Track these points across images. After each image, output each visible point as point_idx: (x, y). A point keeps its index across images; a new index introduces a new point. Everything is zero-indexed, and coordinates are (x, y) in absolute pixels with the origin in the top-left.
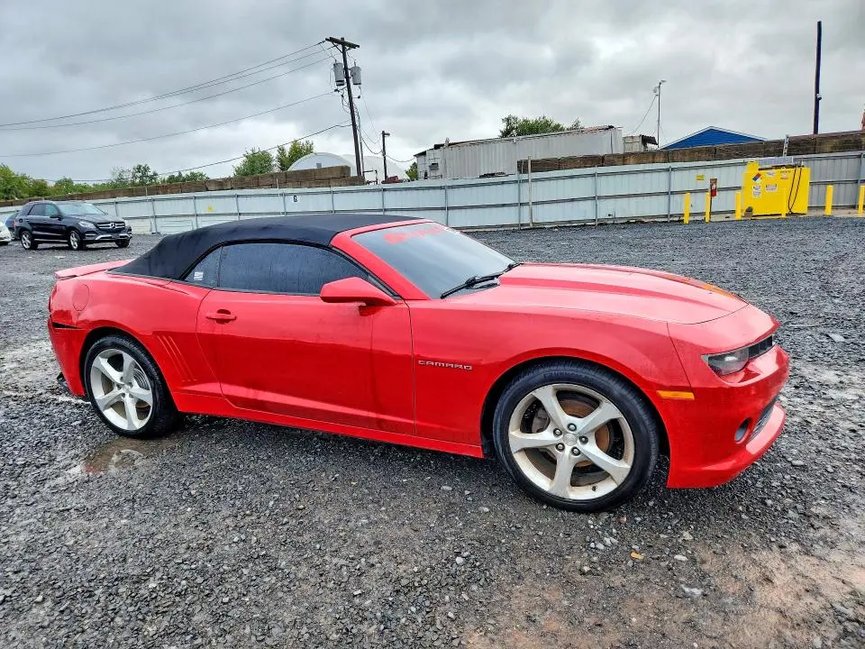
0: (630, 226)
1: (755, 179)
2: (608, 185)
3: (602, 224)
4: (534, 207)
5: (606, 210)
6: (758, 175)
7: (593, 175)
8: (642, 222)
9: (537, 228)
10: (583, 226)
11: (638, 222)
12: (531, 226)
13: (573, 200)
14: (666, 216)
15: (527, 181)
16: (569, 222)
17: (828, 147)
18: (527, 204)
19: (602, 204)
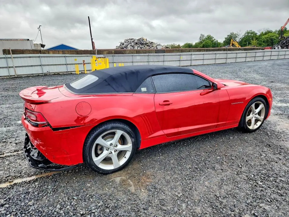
0: (55, 75)
1: (96, 61)
2: (45, 61)
3: (46, 75)
4: (16, 69)
5: (46, 70)
6: (96, 60)
7: (39, 57)
8: (59, 74)
9: (19, 77)
10: (38, 76)
11: (58, 74)
12: (16, 76)
13: (32, 66)
14: (67, 72)
15: (11, 58)
16: (32, 74)
17: (105, 53)
18: (12, 67)
19: (44, 67)
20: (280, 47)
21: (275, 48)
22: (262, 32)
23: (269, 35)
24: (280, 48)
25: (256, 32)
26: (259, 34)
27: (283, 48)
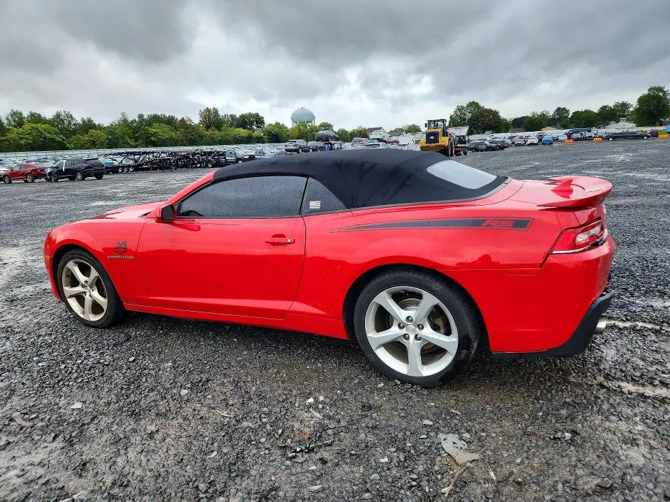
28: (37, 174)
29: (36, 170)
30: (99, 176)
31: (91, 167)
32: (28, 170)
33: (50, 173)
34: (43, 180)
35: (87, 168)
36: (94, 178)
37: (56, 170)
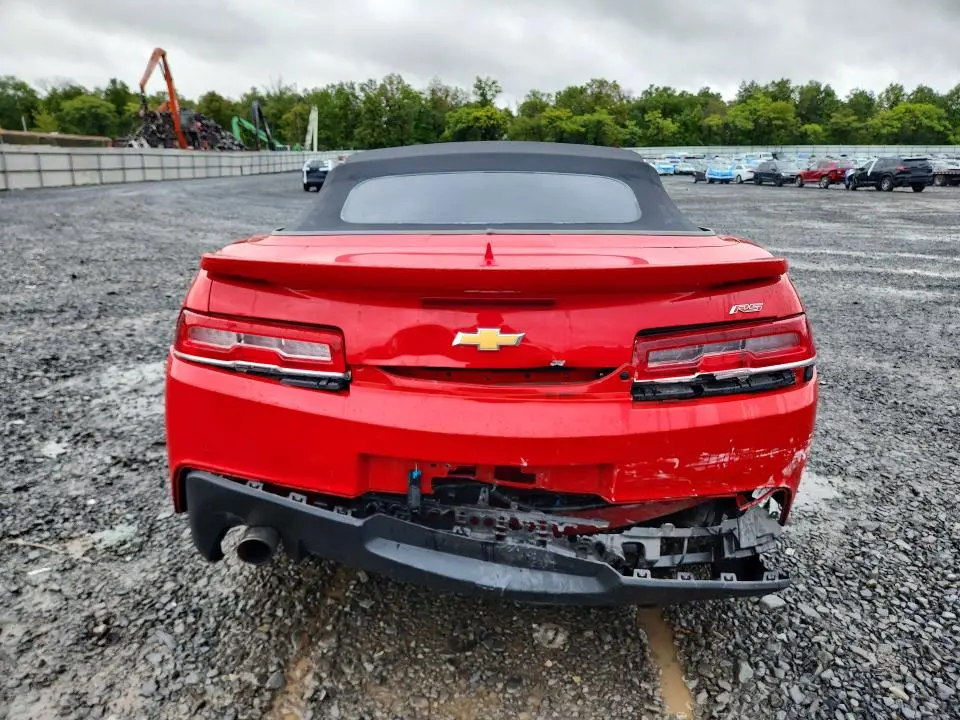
20: (144, 142)
21: (131, 146)
22: (54, 90)
23: (84, 102)
24: (146, 145)
25: (32, 85)
26: (43, 94)
27: (156, 146)
28: (836, 177)
29: (836, 171)
30: (918, 187)
31: (908, 173)
32: (827, 170)
33: (851, 177)
34: (843, 186)
35: (902, 172)
36: (910, 189)
37: (859, 172)
